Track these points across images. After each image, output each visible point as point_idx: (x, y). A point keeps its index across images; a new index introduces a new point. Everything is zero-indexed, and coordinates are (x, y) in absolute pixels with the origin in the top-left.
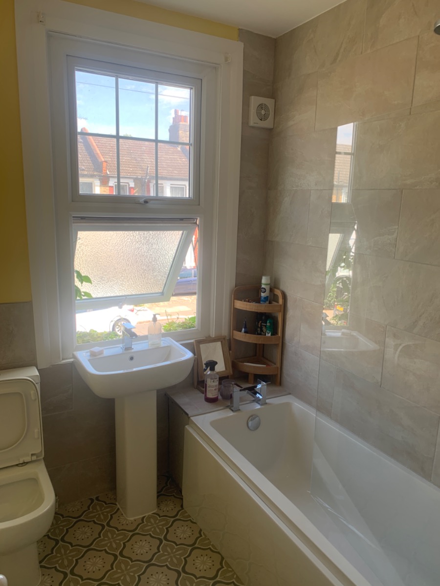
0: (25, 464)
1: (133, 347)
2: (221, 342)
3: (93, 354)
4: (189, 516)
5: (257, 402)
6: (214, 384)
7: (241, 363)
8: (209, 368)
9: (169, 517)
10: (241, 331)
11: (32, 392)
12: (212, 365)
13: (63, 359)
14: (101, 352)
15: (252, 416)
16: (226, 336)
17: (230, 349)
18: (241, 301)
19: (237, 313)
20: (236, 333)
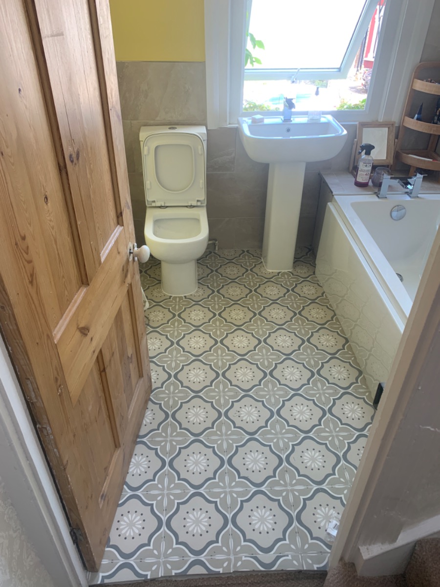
0: (192, 207)
1: (292, 119)
2: (389, 128)
3: (254, 121)
4: (318, 281)
5: (408, 195)
6: (366, 168)
7: (405, 154)
8: (364, 151)
9: (301, 277)
10: (413, 118)
11: (200, 147)
12: (369, 149)
13: (230, 124)
14: (262, 120)
15: (398, 206)
16: (395, 122)
17: (397, 137)
18: (423, 80)
19: (415, 95)
20: (407, 119)
